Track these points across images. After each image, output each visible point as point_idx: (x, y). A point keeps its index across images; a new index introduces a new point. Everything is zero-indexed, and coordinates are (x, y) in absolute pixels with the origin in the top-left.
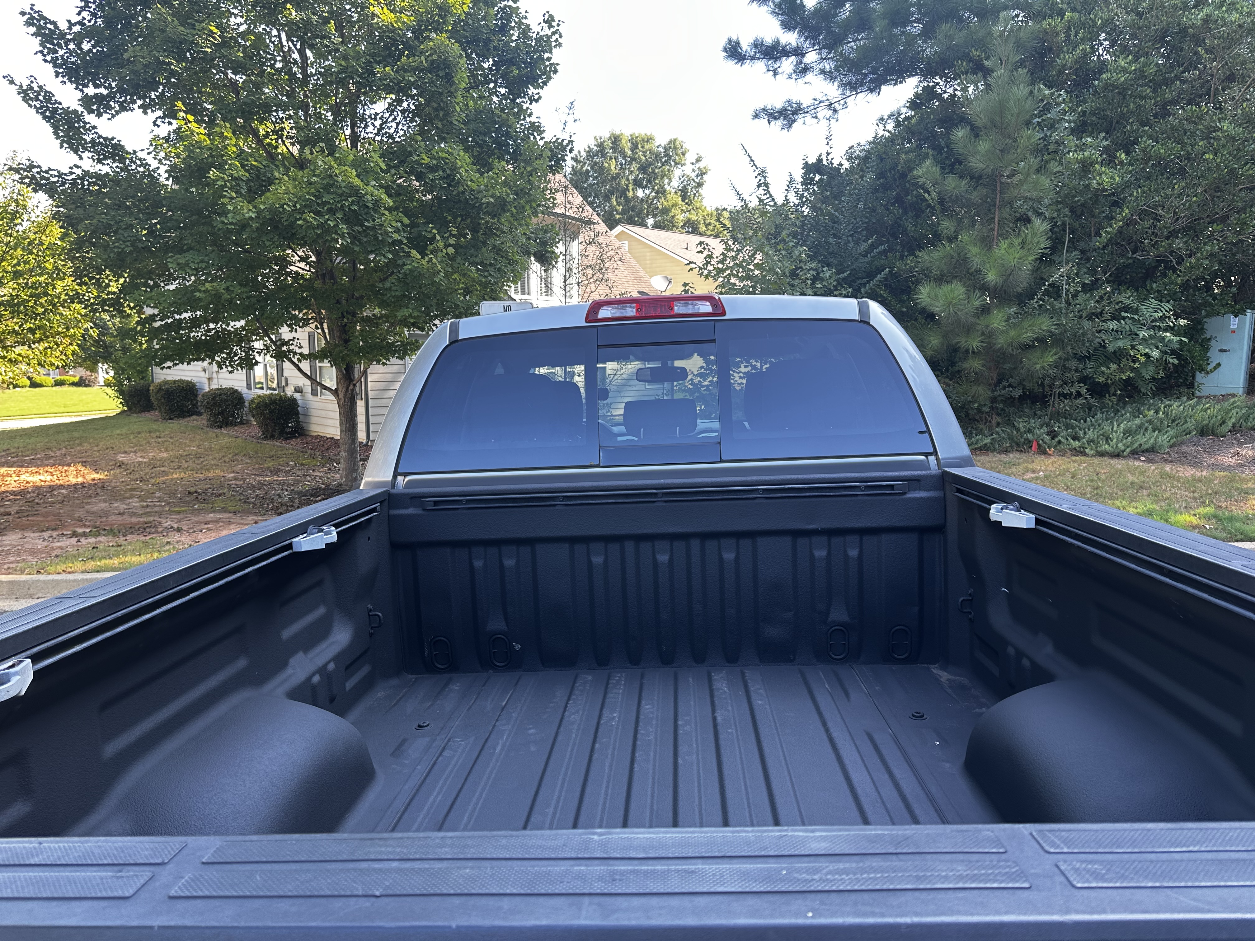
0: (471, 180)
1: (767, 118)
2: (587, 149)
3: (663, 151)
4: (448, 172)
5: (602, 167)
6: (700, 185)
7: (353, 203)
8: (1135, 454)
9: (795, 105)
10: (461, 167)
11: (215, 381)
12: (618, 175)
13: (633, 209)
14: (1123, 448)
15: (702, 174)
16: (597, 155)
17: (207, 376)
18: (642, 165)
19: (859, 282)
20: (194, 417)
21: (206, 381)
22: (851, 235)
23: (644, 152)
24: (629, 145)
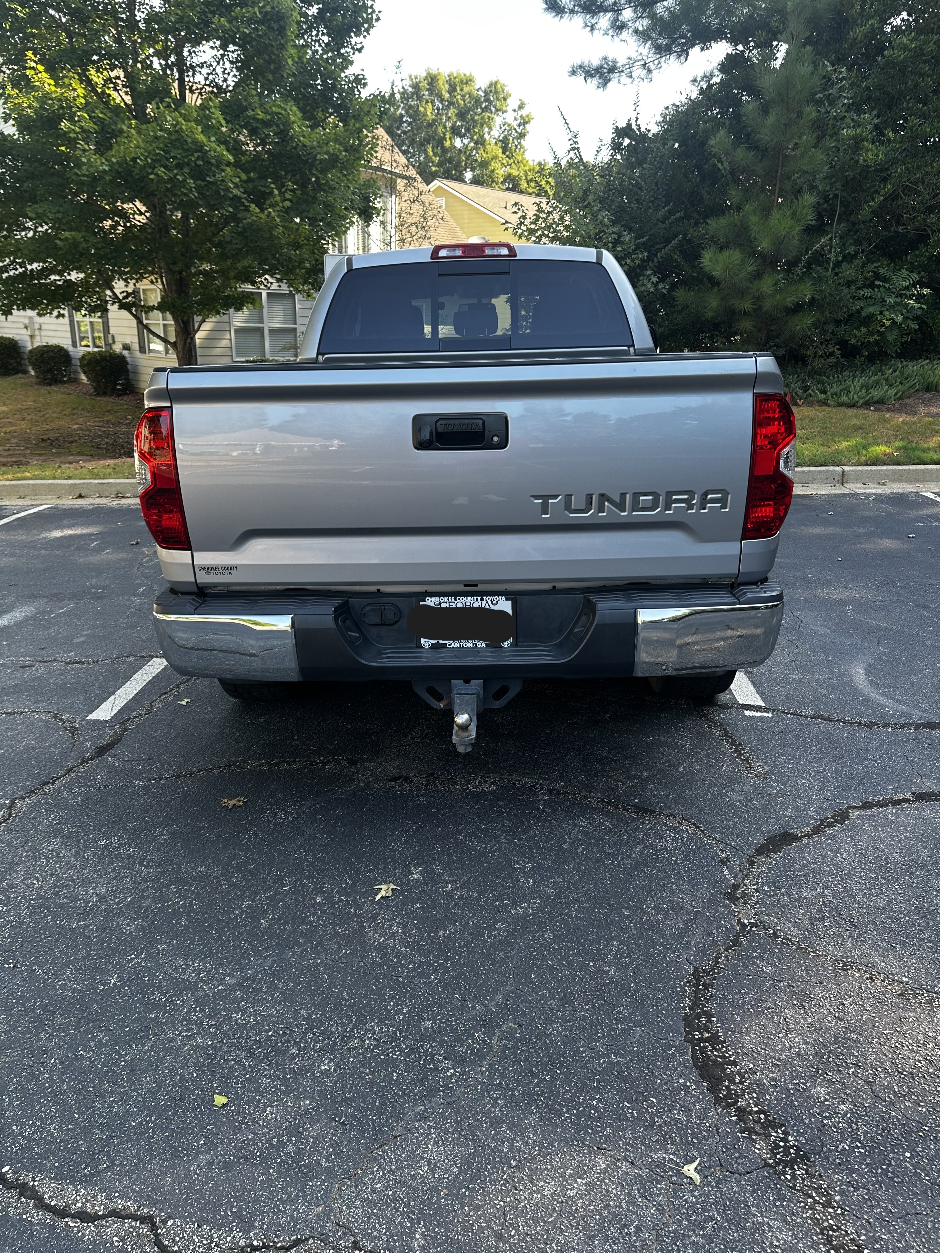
0: (304, 136)
1: (583, 75)
2: (402, 90)
3: (483, 95)
4: (282, 127)
5: (417, 112)
6: (522, 135)
7: (198, 158)
8: (867, 404)
9: (611, 64)
10: (293, 122)
11: (38, 338)
12: (434, 121)
13: (450, 161)
14: (857, 399)
15: (525, 122)
16: (412, 97)
17: (29, 333)
18: (460, 111)
19: (657, 246)
20: (20, 375)
21: (28, 338)
22: (652, 202)
23: (463, 96)
24: (447, 86)
